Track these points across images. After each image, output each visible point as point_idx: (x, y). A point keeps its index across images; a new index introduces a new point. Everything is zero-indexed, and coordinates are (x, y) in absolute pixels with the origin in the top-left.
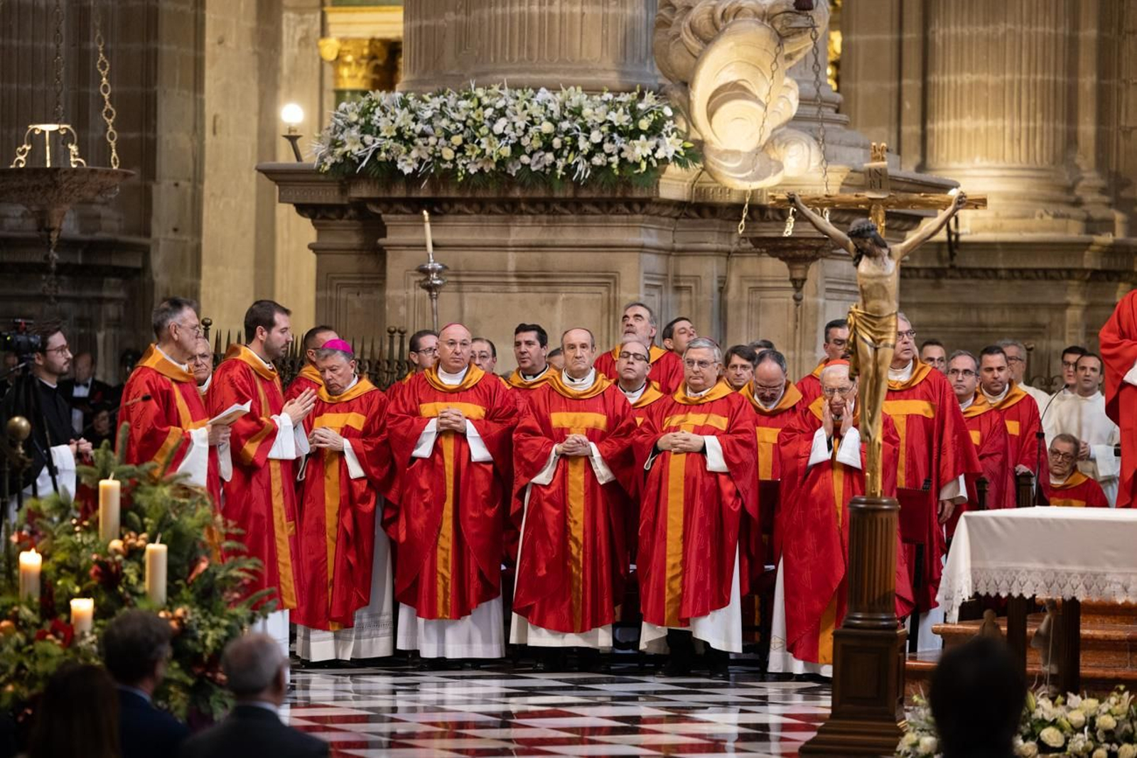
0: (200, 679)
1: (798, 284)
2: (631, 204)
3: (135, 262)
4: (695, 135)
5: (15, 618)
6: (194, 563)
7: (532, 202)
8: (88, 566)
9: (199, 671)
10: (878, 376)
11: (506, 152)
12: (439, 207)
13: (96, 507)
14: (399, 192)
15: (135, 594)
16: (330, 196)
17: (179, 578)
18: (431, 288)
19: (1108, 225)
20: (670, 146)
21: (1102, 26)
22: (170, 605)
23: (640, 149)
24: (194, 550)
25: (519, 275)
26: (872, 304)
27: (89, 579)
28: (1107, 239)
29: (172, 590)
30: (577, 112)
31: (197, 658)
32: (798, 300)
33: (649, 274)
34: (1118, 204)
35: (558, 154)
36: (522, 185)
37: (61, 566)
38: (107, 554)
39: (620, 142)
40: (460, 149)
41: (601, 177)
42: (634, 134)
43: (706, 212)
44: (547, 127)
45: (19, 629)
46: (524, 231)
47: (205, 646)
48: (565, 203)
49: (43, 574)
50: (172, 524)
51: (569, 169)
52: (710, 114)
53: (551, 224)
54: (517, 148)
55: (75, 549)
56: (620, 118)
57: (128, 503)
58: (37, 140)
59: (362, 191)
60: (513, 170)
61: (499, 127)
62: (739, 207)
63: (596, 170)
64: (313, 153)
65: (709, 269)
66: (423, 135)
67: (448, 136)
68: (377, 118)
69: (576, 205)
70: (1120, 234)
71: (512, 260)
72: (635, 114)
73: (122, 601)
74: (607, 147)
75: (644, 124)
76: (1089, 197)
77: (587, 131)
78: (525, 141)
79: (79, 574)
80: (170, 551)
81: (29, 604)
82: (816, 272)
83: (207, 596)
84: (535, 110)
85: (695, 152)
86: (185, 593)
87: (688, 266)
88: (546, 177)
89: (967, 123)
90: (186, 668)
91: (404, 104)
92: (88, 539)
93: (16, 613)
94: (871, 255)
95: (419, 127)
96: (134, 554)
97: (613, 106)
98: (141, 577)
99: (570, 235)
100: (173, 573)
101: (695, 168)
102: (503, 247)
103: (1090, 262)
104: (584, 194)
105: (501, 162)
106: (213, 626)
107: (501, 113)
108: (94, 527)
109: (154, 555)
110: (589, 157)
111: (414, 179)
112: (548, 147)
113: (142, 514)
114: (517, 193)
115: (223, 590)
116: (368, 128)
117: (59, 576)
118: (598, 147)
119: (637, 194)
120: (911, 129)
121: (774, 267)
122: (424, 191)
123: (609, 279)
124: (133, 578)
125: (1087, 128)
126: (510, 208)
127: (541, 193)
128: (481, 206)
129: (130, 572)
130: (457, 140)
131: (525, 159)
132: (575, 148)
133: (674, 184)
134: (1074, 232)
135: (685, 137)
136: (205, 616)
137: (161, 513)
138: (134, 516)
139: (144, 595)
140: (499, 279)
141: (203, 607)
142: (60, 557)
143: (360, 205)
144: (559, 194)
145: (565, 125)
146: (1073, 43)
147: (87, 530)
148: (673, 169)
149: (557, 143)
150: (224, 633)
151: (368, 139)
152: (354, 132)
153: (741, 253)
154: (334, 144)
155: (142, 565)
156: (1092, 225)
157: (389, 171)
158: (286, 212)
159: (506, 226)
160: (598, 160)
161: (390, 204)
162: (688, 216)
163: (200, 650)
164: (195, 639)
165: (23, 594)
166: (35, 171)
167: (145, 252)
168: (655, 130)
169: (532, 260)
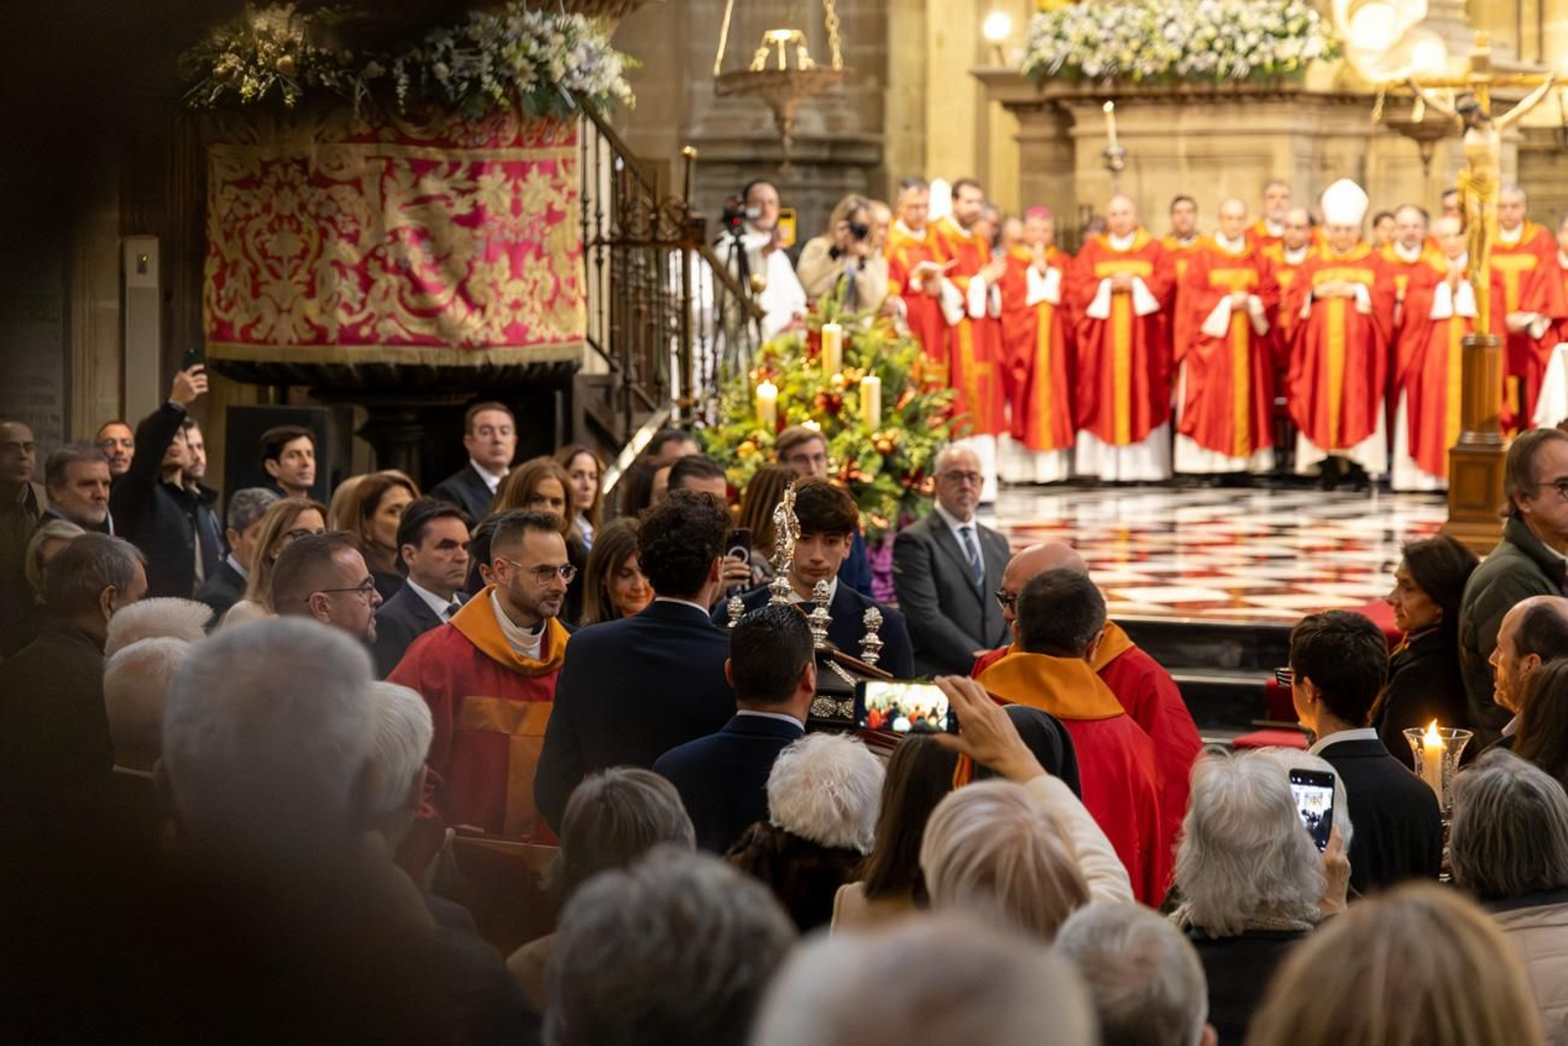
0: (908, 490)
1: (1426, 160)
2: (1282, 96)
3: (870, 155)
4: (1337, 36)
5: (755, 441)
6: (901, 393)
7: (1199, 96)
8: (814, 397)
9: (906, 483)
10: (1483, 233)
11: (1177, 54)
12: (1121, 101)
13: (820, 347)
14: (1086, 89)
15: (853, 419)
16: (1028, 94)
17: (889, 405)
18: (1112, 169)
20: (1315, 45)
22: (883, 429)
23: (1289, 49)
24: (902, 383)
25: (1189, 157)
26: (1478, 170)
27: (815, 407)
29: (885, 417)
30: (1235, 19)
31: (905, 473)
32: (1427, 174)
33: (1299, 155)
35: (1220, 54)
36: (1192, 82)
37: (792, 397)
38: (829, 387)
39: (1273, 42)
40: (1138, 52)
41: (1258, 72)
42: (1284, 36)
43: (1348, 101)
44: (1210, 32)
45: (758, 449)
46: (1193, 120)
47: (911, 463)
48: (1227, 96)
49: (778, 405)
50: (883, 362)
51: (1230, 67)
52: (1350, 15)
53: (1214, 115)
54: (1186, 51)
55: (804, 383)
56: (1273, 23)
57: (848, 345)
58: (773, 47)
59: (1055, 89)
60: (1182, 69)
61: (1170, 31)
62: (1371, 99)
63: (1253, 68)
64: (1017, 60)
65: (1349, 150)
66: (1106, 40)
67: (1126, 40)
68: (1068, 28)
69: (1236, 97)
71: (1182, 146)
72: (1285, 20)
73: (842, 426)
74: (1262, 47)
75: (1293, 27)
77: (1244, 33)
78: (1191, 44)
79: (806, 402)
80: (884, 384)
81: (766, 428)
82: (1441, 150)
83: (913, 420)
84: (1198, 17)
85: (1336, 51)
86: (896, 419)
87: (1332, 148)
88: (1209, 75)
90: (897, 480)
91: (1090, 14)
92: (814, 375)
93: (755, 437)
94: (1476, 127)
95: (1102, 34)
96: (852, 386)
97: (1266, 12)
98: (858, 406)
99: (1231, 123)
100: (885, 402)
101: (1337, 63)
102: (1173, 134)
104: (1244, 88)
105: (1174, 62)
106: (919, 445)
107: (1171, 20)
108: (819, 365)
109: (869, 387)
110: (1246, 55)
111: (1098, 79)
112: (1211, 48)
113: (859, 353)
114: (1188, 89)
115: (927, 415)
116: (1059, 36)
117: (791, 405)
118: (1253, 49)
119: (1288, 86)
120: (1529, 29)
121: (1406, 147)
122: (1107, 87)
123: (1265, 160)
124: (852, 407)
126: (1180, 100)
127: (1205, 87)
128: (1155, 99)
129: (849, 401)
130: (1135, 44)
131: (1192, 58)
132: (1233, 48)
133: (1320, 79)
135: (1328, 37)
136: (911, 437)
137: (873, 353)
138: (852, 355)
139: (860, 421)
140: (1171, 161)
141: (910, 429)
142: (791, 389)
143: (1054, 103)
144: (1221, 88)
145: (1226, 30)
147: (814, 367)
148: (1318, 66)
149: (1219, 45)
150: (927, 451)
151: (1060, 44)
152: (1048, 40)
153: (1378, 136)
154: (1031, 50)
155: (859, 395)
157: (1076, 73)
158: (996, 110)
159: (1177, 116)
160: (1254, 59)
161: (1078, 100)
162: (1331, 104)
163: (907, 465)
164: (903, 456)
165: (761, 421)
166: (771, 71)
167: (880, 147)
168: (1302, 32)
169: (1199, 144)
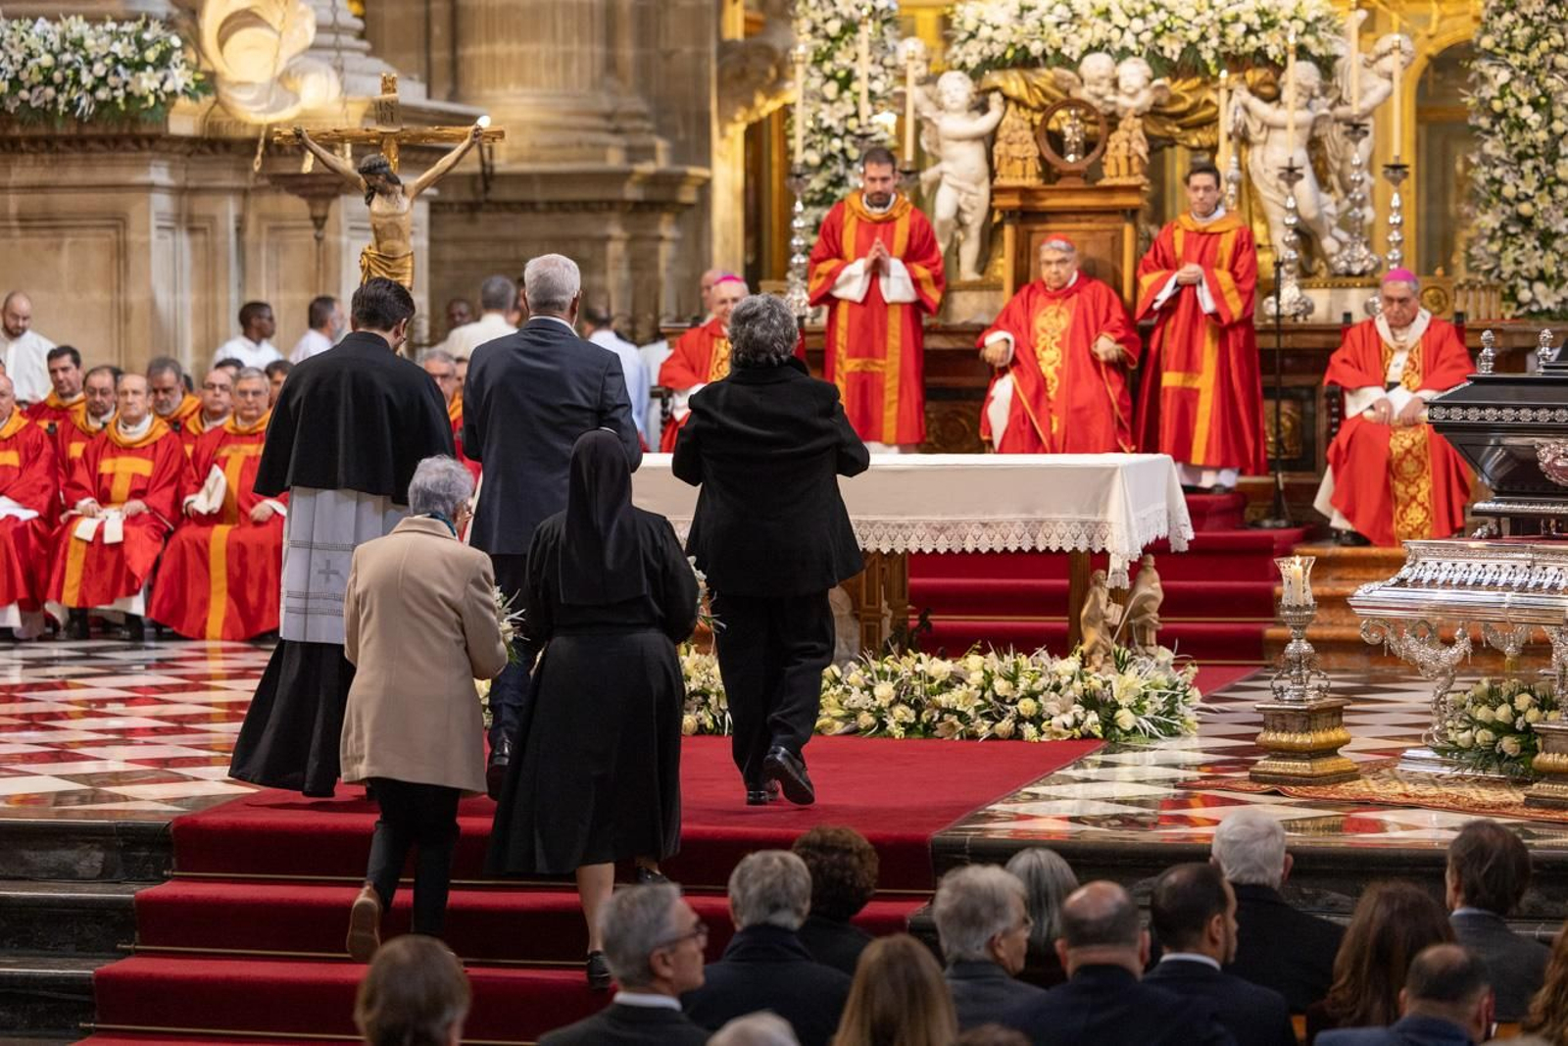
1: (319, 222)
2: (139, 141)
4: (205, 66)
7: (34, 141)
11: (4, 87)
19: (649, 153)
20: (179, 77)
23: (145, 83)
25: (22, 218)
26: (386, 244)
28: (647, 168)
30: (78, 44)
32: (319, 239)
34: (661, 131)
35: (59, 89)
39: (125, 75)
41: (106, 112)
42: (141, 66)
43: (220, 148)
44: (46, 61)
46: (25, 172)
48: (66, 141)
51: (72, 105)
52: (222, 43)
54: (15, 83)
56: (124, 49)
60: (12, 105)
62: (253, 143)
63: (101, 105)
69: (80, 143)
70: (661, 163)
71: (14, 203)
72: (140, 44)
74: (112, 80)
75: (151, 55)
76: (629, 124)
77: (90, 63)
78: (24, 75)
84: (33, 41)
85: (208, 83)
88: (46, 113)
89: (500, 48)
94: (383, 192)
97: (116, 36)
99: (75, 175)
101: (207, 101)
102: (3, 189)
103: (632, 192)
104: (89, 131)
110: (92, 91)
112: (48, 82)
114: (16, 131)
118: (102, 81)
119: (145, 130)
120: (440, 54)
121: (293, 205)
123: (117, 221)
125: (627, 51)
126: (10, 147)
127: (42, 131)
131: (24, 94)
132: (77, 82)
133: (183, 122)
134: (615, 160)
135: (195, 68)
144: (59, 132)
145: (66, 58)
148: (183, 103)
149: (57, 76)
153: (259, 190)
156: (635, 153)
160: (102, 94)
162: (200, 153)
168: (163, 61)
169: (34, 201)
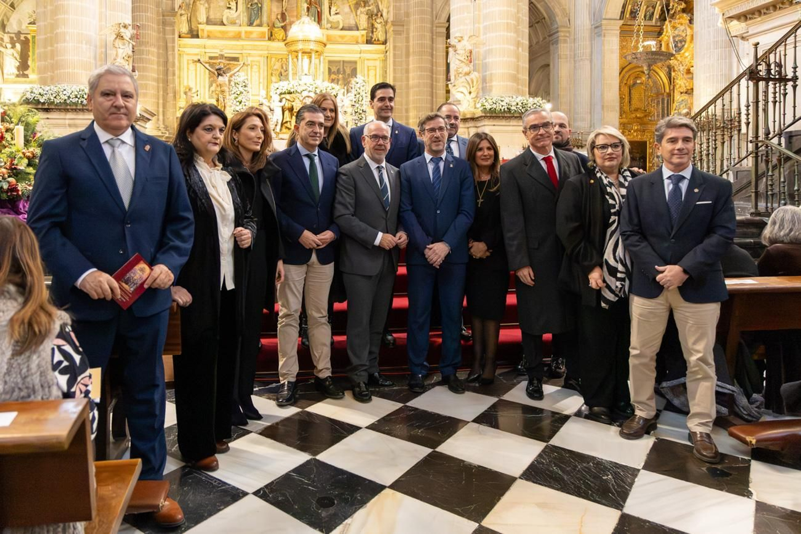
7: (72, 109)
11: (66, 98)
21: (163, 100)
25: (69, 125)
36: (70, 106)
46: (70, 115)
48: (80, 110)
53: (77, 114)
54: (69, 97)
60: (68, 102)
61: (65, 93)
66: (46, 94)
71: (67, 122)
76: (162, 129)
78: (71, 96)
84: (73, 89)
88: (76, 104)
91: (41, 88)
95: (44, 92)
102: (65, 119)
105: (65, 100)
107: (65, 90)
111: (43, 104)
112: (76, 97)
114: (69, 107)
122: (46, 106)
126: (67, 110)
127: (74, 107)
128: (60, 110)
131: (71, 99)
144: (78, 108)
146: (158, 103)
157: (37, 102)
169: (71, 122)
